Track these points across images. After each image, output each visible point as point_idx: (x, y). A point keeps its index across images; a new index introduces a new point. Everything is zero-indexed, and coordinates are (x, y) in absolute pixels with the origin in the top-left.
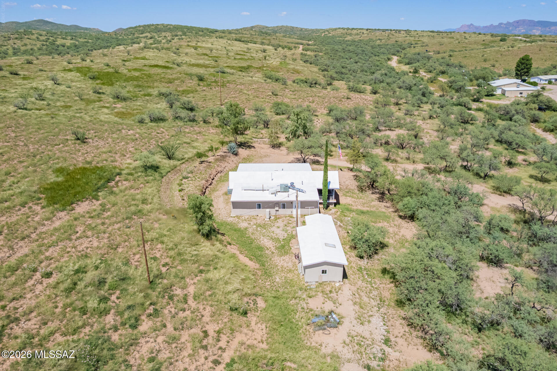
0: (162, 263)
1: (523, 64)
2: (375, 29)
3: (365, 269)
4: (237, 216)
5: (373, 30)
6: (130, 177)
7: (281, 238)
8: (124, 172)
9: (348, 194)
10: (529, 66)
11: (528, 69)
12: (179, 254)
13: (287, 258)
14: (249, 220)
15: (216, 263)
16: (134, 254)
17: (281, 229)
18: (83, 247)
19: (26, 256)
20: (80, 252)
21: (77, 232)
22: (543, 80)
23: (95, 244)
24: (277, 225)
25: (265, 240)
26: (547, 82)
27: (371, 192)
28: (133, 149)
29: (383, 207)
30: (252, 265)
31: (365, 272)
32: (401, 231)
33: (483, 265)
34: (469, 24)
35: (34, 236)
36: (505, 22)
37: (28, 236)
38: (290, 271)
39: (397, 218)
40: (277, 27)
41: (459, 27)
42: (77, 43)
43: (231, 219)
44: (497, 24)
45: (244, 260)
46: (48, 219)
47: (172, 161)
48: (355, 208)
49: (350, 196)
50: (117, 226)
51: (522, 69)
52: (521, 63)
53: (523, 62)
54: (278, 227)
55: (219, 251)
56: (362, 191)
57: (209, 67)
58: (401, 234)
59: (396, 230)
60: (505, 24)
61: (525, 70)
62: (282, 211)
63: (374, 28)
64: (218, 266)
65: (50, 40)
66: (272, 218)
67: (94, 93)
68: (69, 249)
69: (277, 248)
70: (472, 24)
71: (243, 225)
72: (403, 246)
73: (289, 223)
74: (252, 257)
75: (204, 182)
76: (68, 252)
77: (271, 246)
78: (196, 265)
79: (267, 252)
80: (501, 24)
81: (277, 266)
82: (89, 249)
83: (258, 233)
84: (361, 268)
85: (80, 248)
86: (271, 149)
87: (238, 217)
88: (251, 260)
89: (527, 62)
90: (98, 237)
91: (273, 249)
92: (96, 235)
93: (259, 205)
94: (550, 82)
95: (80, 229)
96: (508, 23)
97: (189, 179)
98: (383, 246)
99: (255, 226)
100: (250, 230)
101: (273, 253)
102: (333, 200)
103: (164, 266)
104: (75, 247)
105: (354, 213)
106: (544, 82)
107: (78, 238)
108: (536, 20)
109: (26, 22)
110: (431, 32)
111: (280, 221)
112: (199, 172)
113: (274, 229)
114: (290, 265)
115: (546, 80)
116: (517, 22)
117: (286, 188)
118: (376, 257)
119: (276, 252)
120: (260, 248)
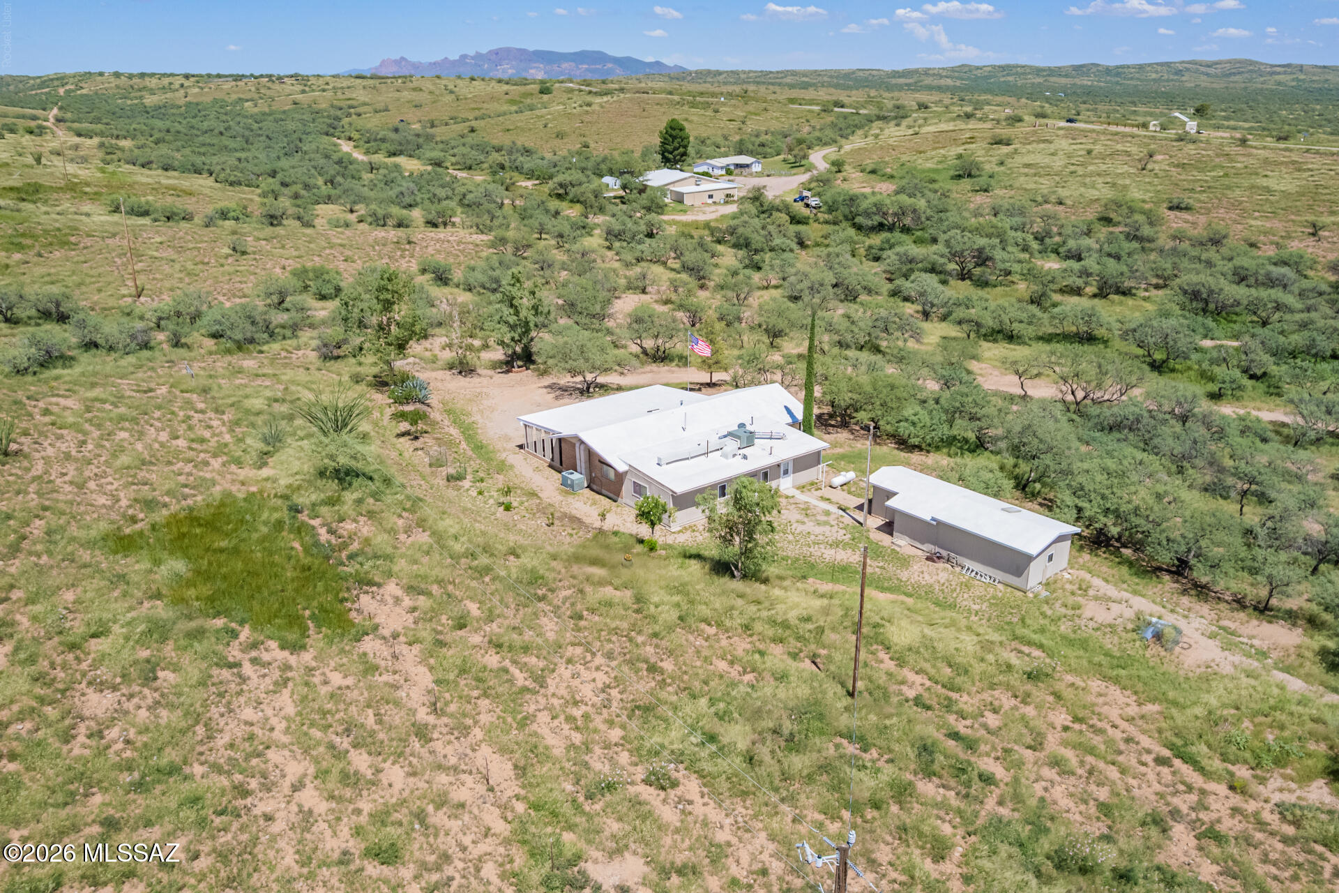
1: (674, 138)
2: (209, 76)
4: (684, 528)
5: (201, 76)
7: (843, 538)
10: (685, 141)
11: (684, 147)
13: (919, 567)
22: (718, 168)
25: (827, 552)
26: (724, 172)
30: (898, 599)
34: (398, 58)
36: (472, 53)
41: (378, 64)
43: (684, 537)
44: (457, 58)
51: (676, 149)
52: (671, 135)
53: (674, 133)
54: (801, 522)
61: (682, 150)
63: (204, 73)
69: (871, 558)
70: (402, 58)
73: (803, 509)
77: (856, 558)
79: (869, 570)
80: (464, 57)
81: (929, 586)
83: (787, 545)
87: (688, 528)
89: (682, 134)
93: (723, 488)
94: (730, 171)
96: (479, 56)
106: (720, 172)
108: (531, 49)
110: (357, 77)
113: (799, 527)
114: (946, 575)
115: (722, 168)
116: (496, 52)
117: (750, 438)
119: (882, 564)
120: (846, 568)
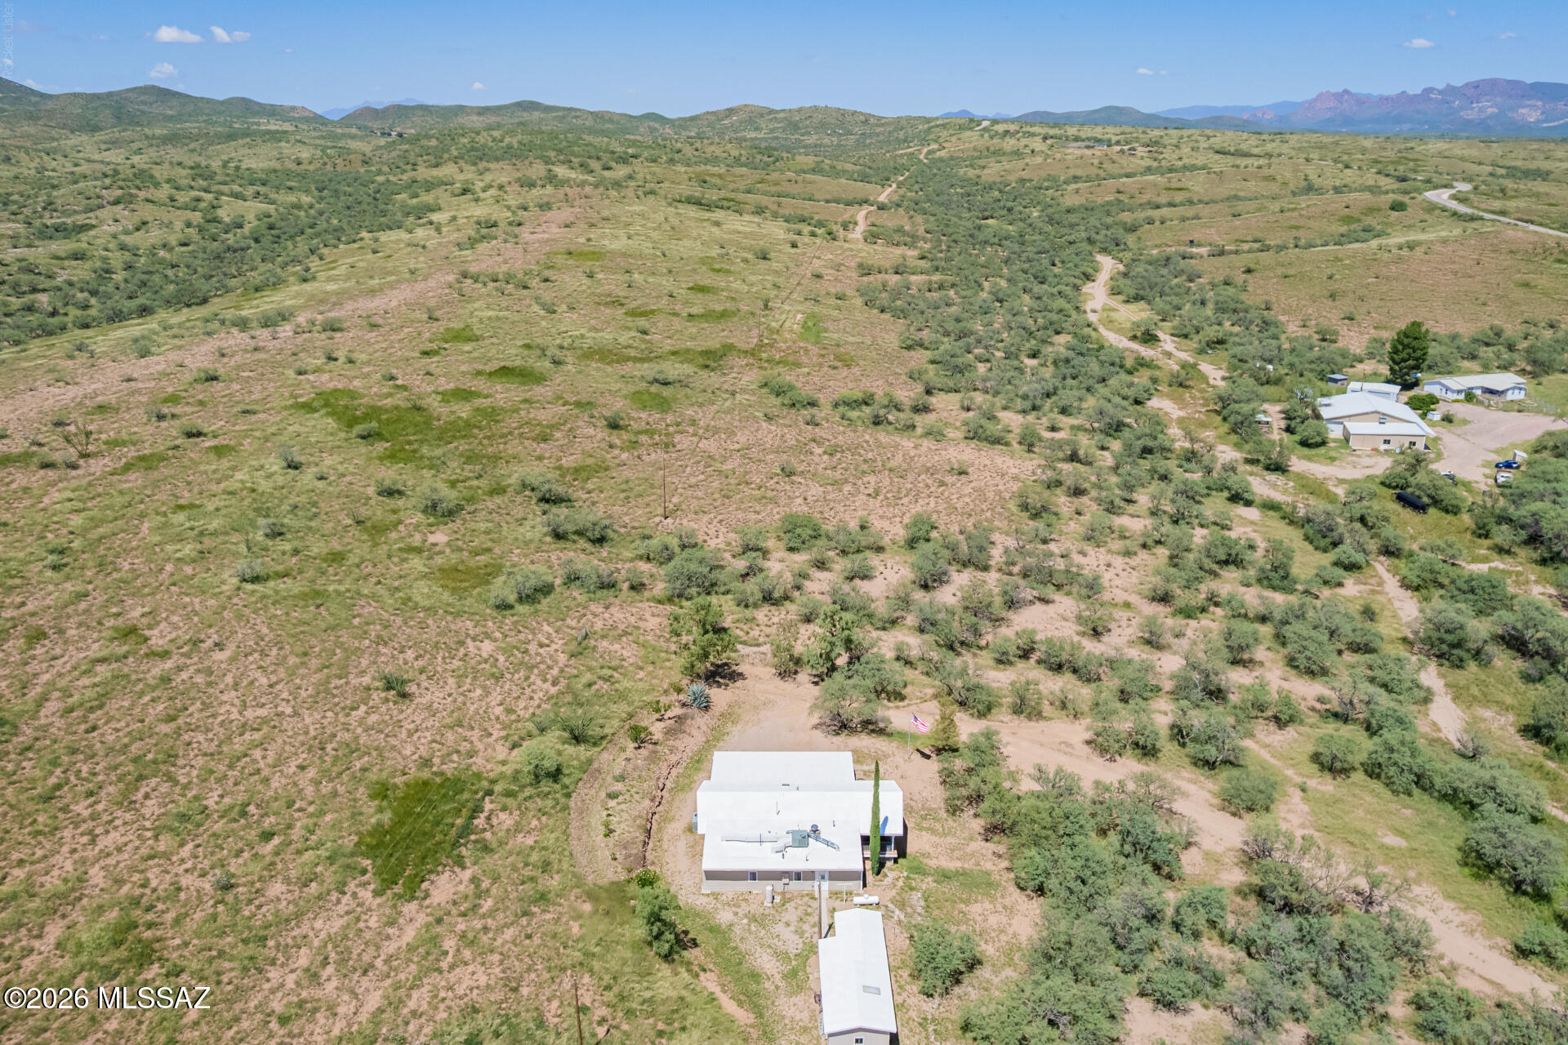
0: (596, 1018)
1: (1405, 346)
3: (934, 1020)
4: (713, 894)
6: (510, 801)
7: (793, 952)
8: (498, 788)
9: (925, 824)
10: (1419, 353)
11: (1417, 359)
12: (622, 998)
13: (798, 999)
14: (734, 903)
15: (684, 1018)
16: (549, 1000)
17: (792, 928)
18: (464, 986)
19: (381, 1010)
20: (461, 998)
21: (447, 953)
22: (1453, 391)
23: (483, 980)
24: (786, 917)
25: (765, 957)
26: (1462, 397)
27: (972, 812)
28: (501, 708)
29: (990, 856)
30: (743, 1016)
31: (931, 1028)
32: (1014, 922)
33: (1146, 1005)
35: (379, 963)
36: (1441, 86)
37: (371, 966)
38: (805, 1030)
39: (1012, 889)
40: (800, 110)
42: (271, 208)
43: (704, 900)
44: (1419, 92)
45: (729, 1006)
46: (392, 923)
47: (582, 748)
48: (933, 863)
49: (927, 829)
50: (509, 934)
51: (1405, 360)
52: (1401, 343)
53: (1406, 341)
54: (788, 924)
55: (686, 987)
56: (954, 814)
57: (629, 359)
58: (1011, 931)
59: (1005, 920)
60: (1440, 92)
61: (1411, 362)
62: (795, 885)
64: (688, 1023)
65: (203, 205)
66: (778, 899)
67: (379, 494)
68: (442, 994)
69: (785, 977)
70: (1346, 92)
71: (725, 917)
72: (1010, 963)
73: (807, 914)
74: (742, 998)
75: (647, 802)
76: (444, 999)
77: (774, 972)
78: (651, 1021)
79: (767, 985)
80: (1431, 90)
81: (783, 1017)
82: (475, 992)
83: (751, 938)
84: (925, 1019)
85: (460, 990)
86: (778, 681)
87: (715, 896)
88: (740, 1004)
89: (1415, 343)
90: (483, 964)
91: (778, 977)
92: (479, 959)
93: (753, 876)
94: (1469, 397)
95: (450, 944)
96: (1450, 90)
97: (621, 798)
98: (974, 964)
99: (745, 921)
100: (737, 930)
101: (777, 987)
102: (891, 853)
103: (600, 1023)
104: (450, 988)
105: (930, 879)
106: (1455, 396)
107: (452, 967)
109: (110, 94)
111: (790, 906)
112: (636, 775)
113: (779, 928)
114: (805, 1016)
115: (1459, 392)
116: (1476, 86)
117: (802, 839)
118: (957, 990)
119: (782, 984)
120: (755, 976)
